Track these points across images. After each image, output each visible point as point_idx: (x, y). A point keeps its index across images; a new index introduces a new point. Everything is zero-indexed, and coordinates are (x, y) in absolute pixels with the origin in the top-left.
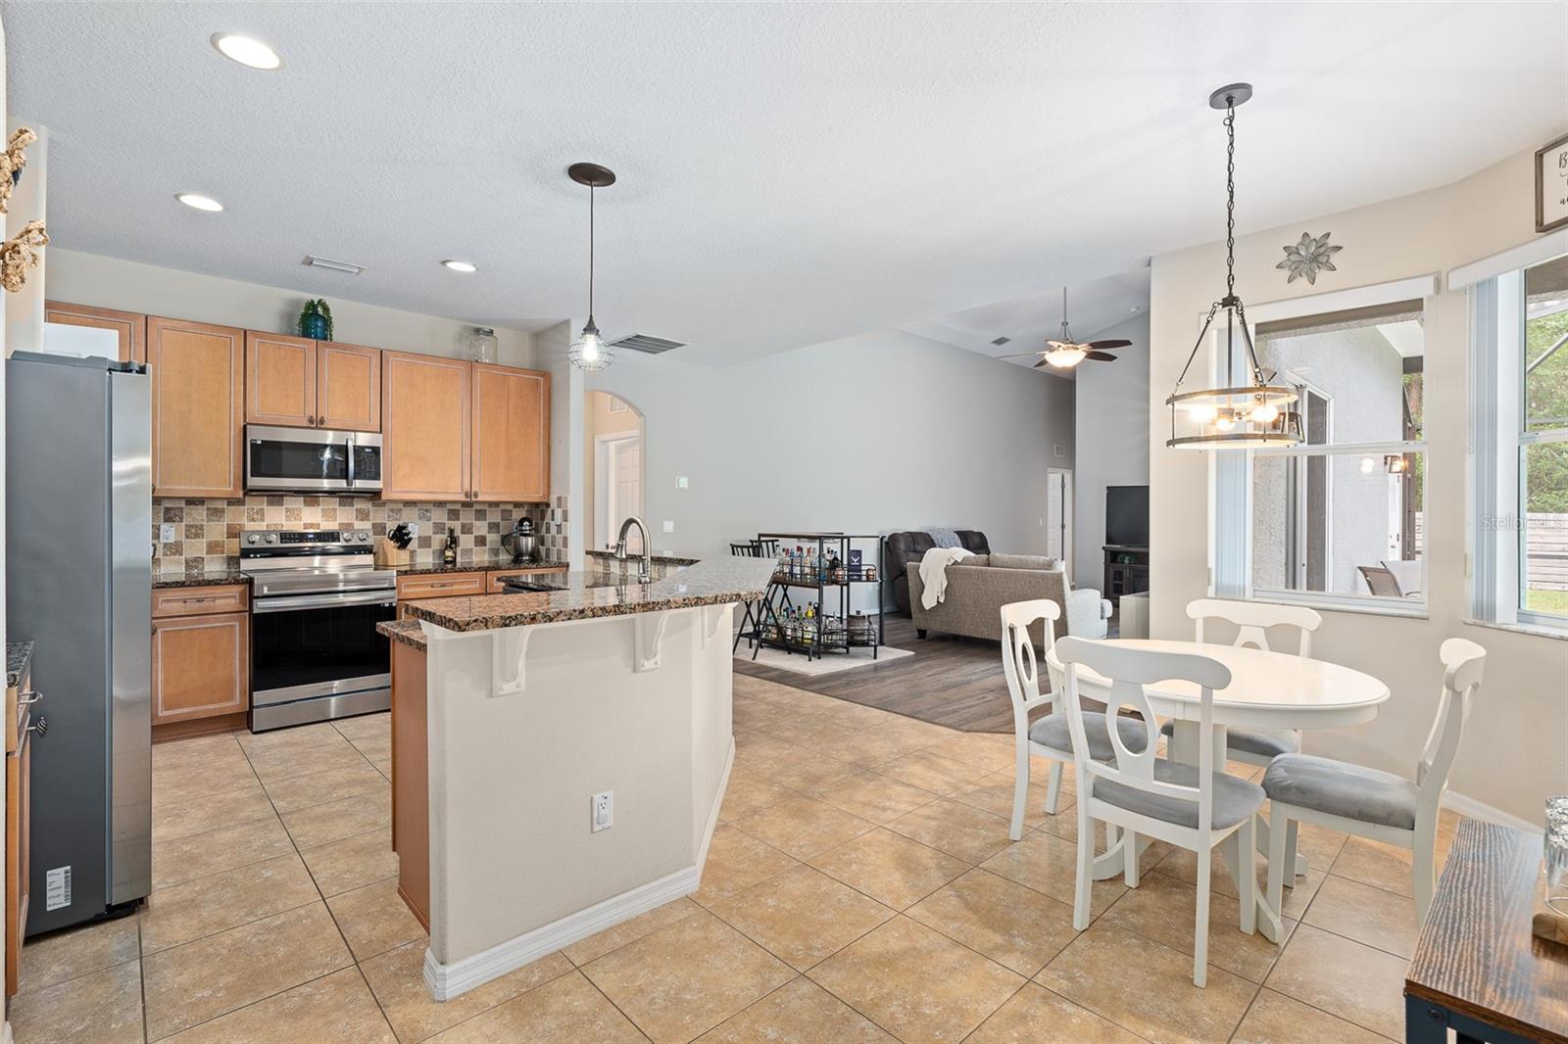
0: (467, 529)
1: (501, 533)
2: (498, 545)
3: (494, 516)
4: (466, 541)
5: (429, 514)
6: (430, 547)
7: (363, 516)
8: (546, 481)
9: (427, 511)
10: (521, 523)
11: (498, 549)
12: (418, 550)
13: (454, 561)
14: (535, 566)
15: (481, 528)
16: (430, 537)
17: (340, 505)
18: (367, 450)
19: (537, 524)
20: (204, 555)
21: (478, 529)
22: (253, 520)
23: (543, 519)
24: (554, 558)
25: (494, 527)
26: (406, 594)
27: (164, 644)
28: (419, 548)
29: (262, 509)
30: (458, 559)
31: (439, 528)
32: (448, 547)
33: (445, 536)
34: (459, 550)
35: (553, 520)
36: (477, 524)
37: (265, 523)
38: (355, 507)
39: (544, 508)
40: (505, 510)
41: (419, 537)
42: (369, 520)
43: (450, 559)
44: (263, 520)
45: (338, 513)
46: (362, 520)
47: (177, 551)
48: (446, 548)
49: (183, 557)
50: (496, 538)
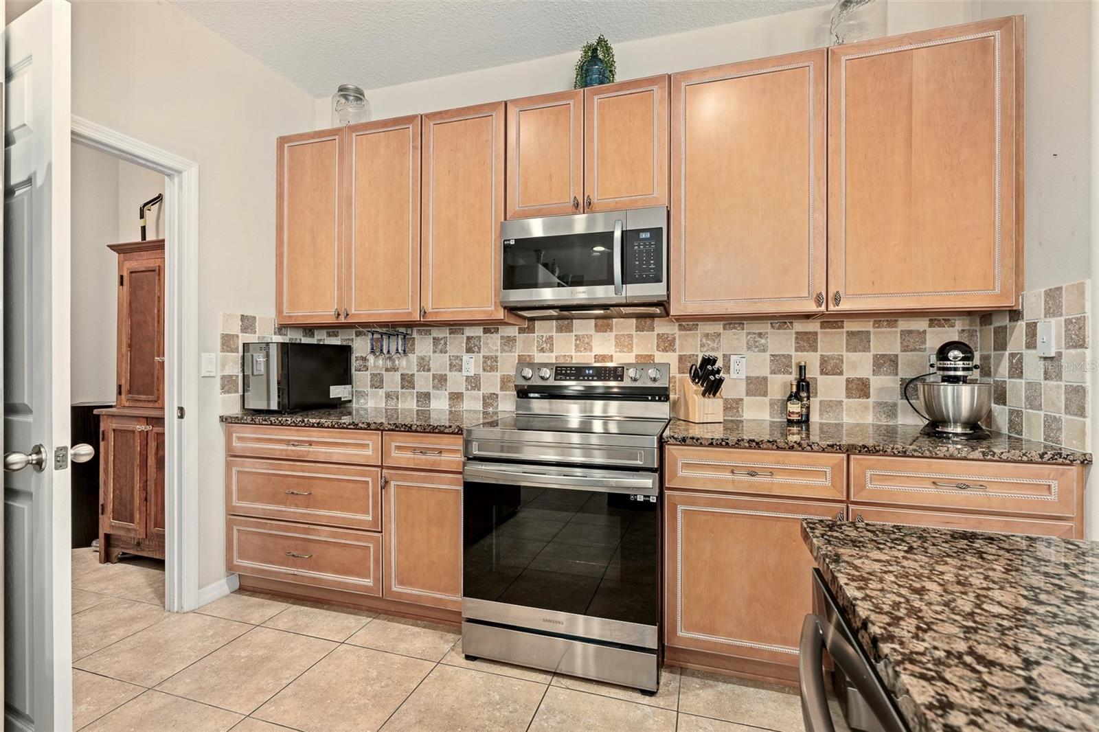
0: (830, 367)
1: (901, 375)
2: (896, 397)
3: (886, 341)
4: (828, 388)
5: (763, 341)
6: (765, 394)
7: (667, 344)
8: (1011, 261)
9: (760, 335)
10: (943, 353)
11: (895, 405)
12: (746, 399)
13: (804, 421)
14: (977, 454)
15: (860, 365)
16: (765, 379)
17: (638, 329)
18: (643, 235)
19: (985, 358)
20: (498, 391)
21: (854, 366)
22: (542, 350)
23: (1001, 345)
24: (1034, 434)
25: (886, 363)
26: (684, 479)
27: (398, 501)
28: (747, 394)
29: (551, 337)
30: (815, 418)
31: (780, 364)
32: (795, 396)
33: (793, 377)
34: (815, 403)
35: (1031, 345)
36: (850, 357)
37: (554, 355)
38: (656, 333)
39: (1006, 321)
40: (910, 332)
41: (748, 378)
42: (674, 351)
43: (795, 417)
44: (551, 351)
45: (635, 340)
46: (665, 350)
47: (476, 386)
48: (789, 399)
49: (481, 393)
50: (892, 385)
